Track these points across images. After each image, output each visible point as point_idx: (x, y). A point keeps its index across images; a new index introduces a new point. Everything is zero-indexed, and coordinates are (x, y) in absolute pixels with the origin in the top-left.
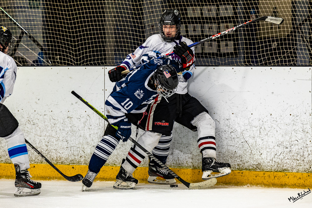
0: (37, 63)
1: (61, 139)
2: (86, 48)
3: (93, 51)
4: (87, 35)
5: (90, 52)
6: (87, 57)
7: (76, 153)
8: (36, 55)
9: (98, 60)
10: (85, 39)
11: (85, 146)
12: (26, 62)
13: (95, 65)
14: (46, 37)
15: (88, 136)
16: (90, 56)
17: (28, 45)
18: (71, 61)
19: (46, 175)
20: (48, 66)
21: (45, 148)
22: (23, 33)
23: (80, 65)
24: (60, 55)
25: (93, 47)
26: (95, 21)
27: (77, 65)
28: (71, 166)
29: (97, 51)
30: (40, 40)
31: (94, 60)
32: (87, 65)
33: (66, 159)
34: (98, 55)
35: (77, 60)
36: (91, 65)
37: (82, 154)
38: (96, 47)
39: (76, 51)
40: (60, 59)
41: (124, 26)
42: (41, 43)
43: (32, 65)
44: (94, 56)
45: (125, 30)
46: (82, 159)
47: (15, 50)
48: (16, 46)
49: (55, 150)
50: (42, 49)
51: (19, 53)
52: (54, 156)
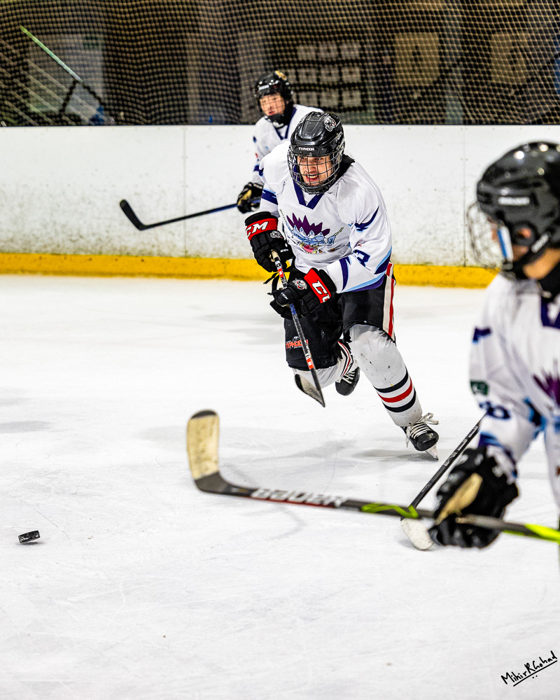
0: (96, 121)
2: (159, 102)
3: (169, 106)
4: (160, 84)
6: (160, 114)
7: (146, 242)
8: (93, 111)
9: (175, 117)
10: (157, 91)
12: (83, 120)
13: (171, 124)
14: (108, 87)
16: (165, 112)
17: (82, 98)
18: (139, 119)
19: (107, 270)
20: (109, 125)
21: (105, 234)
22: (78, 82)
23: (151, 124)
24: (124, 111)
27: (147, 124)
28: (140, 259)
29: (174, 106)
30: (100, 92)
31: (170, 118)
32: (161, 124)
33: (134, 249)
34: (175, 111)
35: (147, 118)
36: (166, 124)
37: (155, 243)
38: (173, 100)
39: (145, 106)
40: (125, 116)
42: (101, 96)
43: (89, 125)
44: (170, 112)
45: (210, 78)
46: (155, 250)
47: (64, 105)
48: (67, 99)
49: (119, 237)
50: (104, 104)
51: (71, 109)
52: (117, 244)
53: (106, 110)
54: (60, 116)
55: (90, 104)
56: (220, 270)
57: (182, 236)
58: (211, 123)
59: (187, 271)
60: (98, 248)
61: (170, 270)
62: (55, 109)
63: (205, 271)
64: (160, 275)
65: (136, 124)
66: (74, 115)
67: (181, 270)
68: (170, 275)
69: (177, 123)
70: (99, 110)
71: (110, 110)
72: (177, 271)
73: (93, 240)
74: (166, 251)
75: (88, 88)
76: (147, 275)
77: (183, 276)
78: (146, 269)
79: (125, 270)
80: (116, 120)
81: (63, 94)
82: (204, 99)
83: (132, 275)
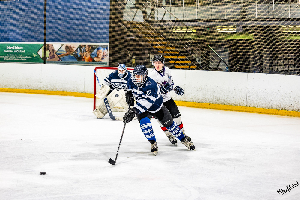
0: (226, 70)
1: (232, 97)
2: (242, 66)
3: (244, 67)
4: (242, 62)
5: (243, 68)
6: (242, 69)
7: (236, 102)
8: (225, 68)
9: (246, 70)
10: (241, 63)
11: (240, 100)
12: (222, 70)
13: (245, 72)
14: (229, 62)
15: (241, 96)
16: (243, 69)
17: (222, 64)
18: (236, 70)
19: (226, 109)
20: (229, 71)
21: (226, 99)
22: (221, 60)
23: (239, 72)
24: (233, 68)
25: (244, 66)
26: (245, 57)
27: (238, 72)
28: (234, 106)
29: (245, 67)
30: (227, 63)
31: (244, 70)
32: (242, 72)
33: (233, 104)
34: (246, 69)
35: (238, 70)
36: (243, 72)
37: (239, 102)
38: (245, 66)
39: (238, 67)
41: (255, 59)
42: (228, 64)
43: (224, 71)
44: (244, 69)
45: (255, 61)
46: (239, 104)
47: (218, 66)
48: (219, 64)
49: (230, 100)
50: (228, 66)
51: (220, 67)
52: (229, 102)
53: (228, 67)
54: (217, 68)
55: (224, 66)
56: (255, 110)
57: (246, 101)
58: (255, 72)
59: (247, 110)
60: (224, 103)
61: (242, 110)
62: (216, 67)
63: (251, 111)
64: (239, 111)
65: (236, 72)
66: (220, 68)
67: (245, 110)
68: (242, 111)
69: (246, 72)
70: (227, 67)
71: (229, 68)
72: (244, 110)
73: (223, 101)
74: (241, 105)
75: (224, 62)
76: (236, 111)
77: (245, 111)
78: (236, 109)
79: (231, 109)
80: (231, 70)
81: (217, 63)
82: (253, 67)
83: (232, 110)
